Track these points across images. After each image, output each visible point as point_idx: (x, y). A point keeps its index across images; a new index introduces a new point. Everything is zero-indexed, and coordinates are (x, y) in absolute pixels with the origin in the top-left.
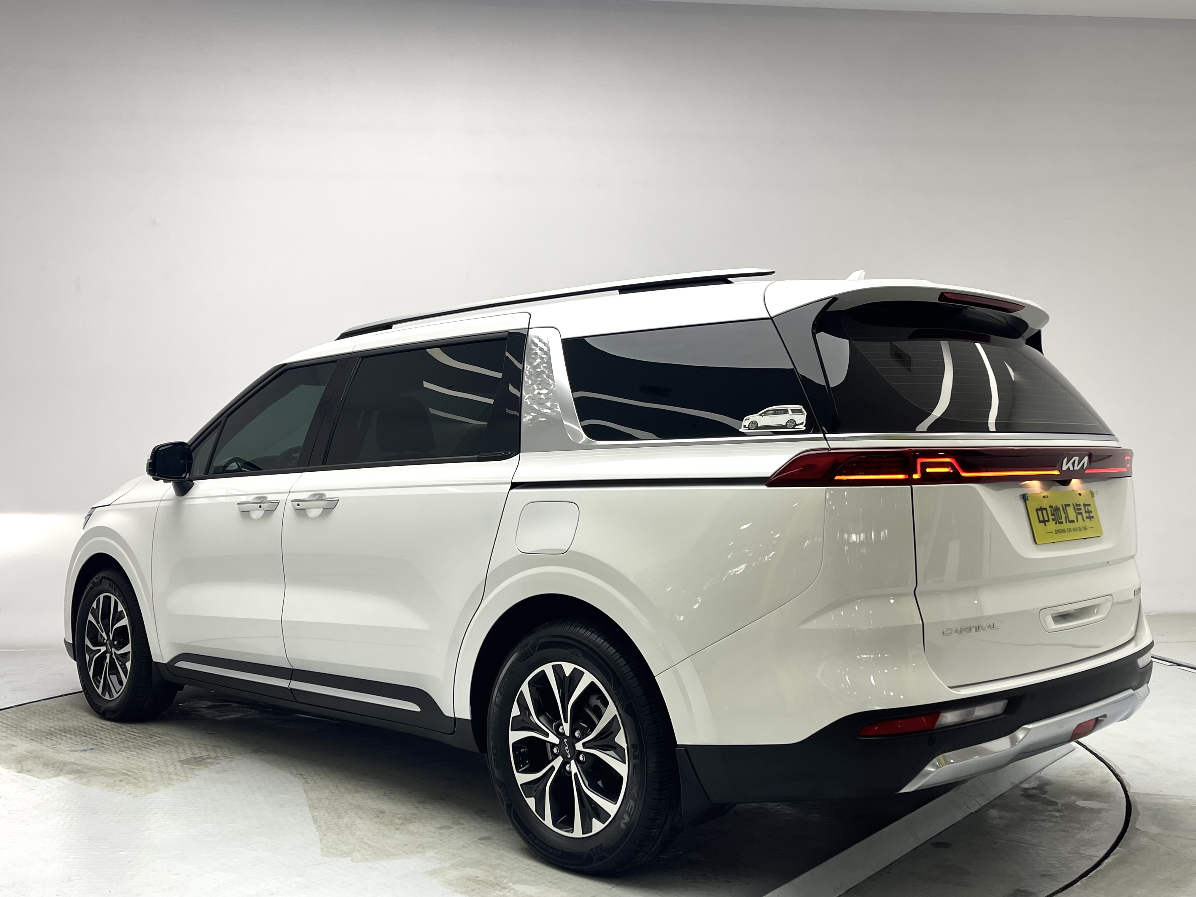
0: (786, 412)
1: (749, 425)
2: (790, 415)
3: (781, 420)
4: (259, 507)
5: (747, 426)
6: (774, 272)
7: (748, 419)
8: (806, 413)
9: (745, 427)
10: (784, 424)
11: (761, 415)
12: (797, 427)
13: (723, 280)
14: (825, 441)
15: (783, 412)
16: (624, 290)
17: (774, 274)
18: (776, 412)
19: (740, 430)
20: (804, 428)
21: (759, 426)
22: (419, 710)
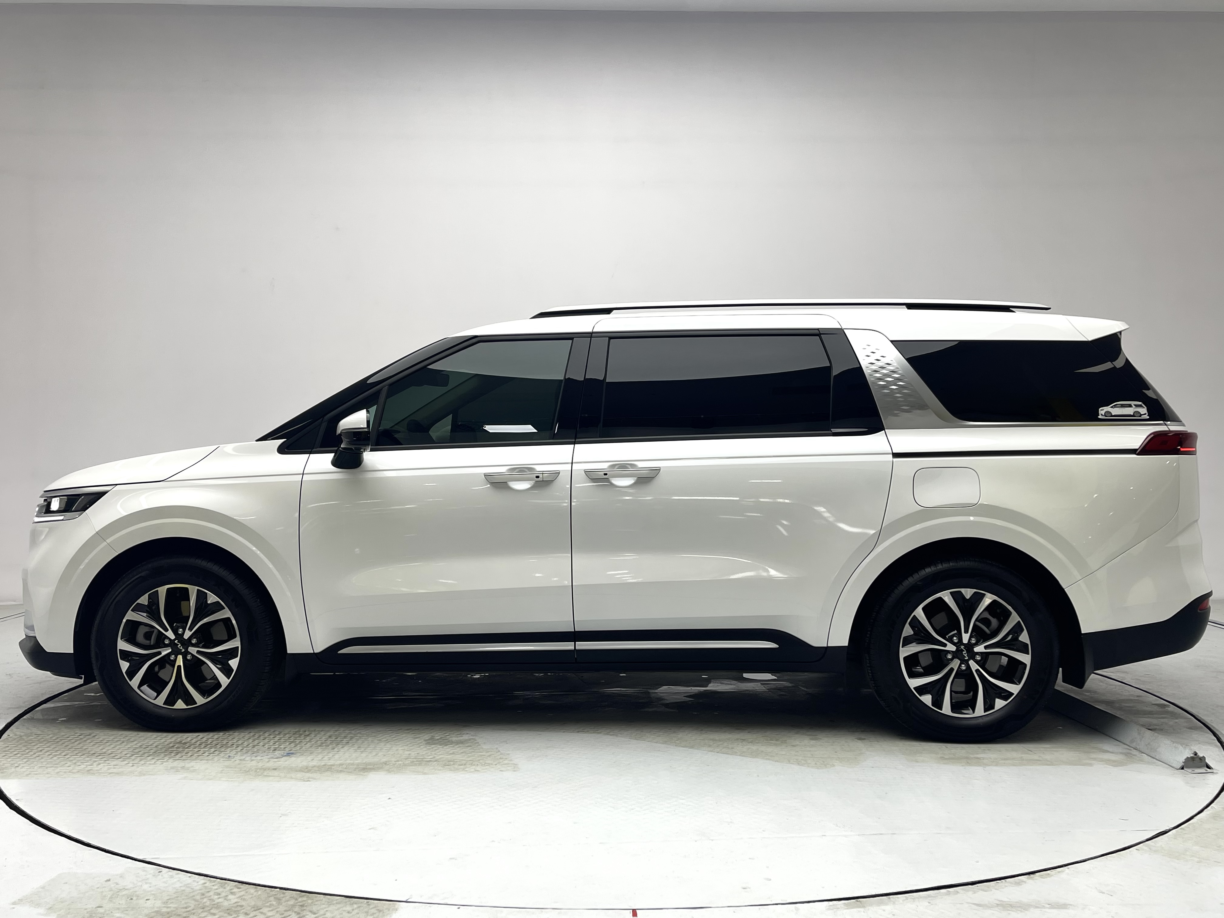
0: (1130, 406)
1: (1105, 414)
2: (1134, 408)
3: (1129, 411)
4: (535, 477)
5: (1103, 414)
6: (1049, 309)
7: (1103, 410)
8: (1146, 408)
9: (1102, 415)
10: (1132, 414)
11: (1112, 407)
12: (1142, 416)
13: (1006, 309)
14: (1166, 426)
15: (1128, 406)
16: (910, 306)
17: (1050, 310)
18: (1123, 406)
19: (1099, 417)
20: (1148, 417)
21: (1113, 414)
22: (777, 646)
